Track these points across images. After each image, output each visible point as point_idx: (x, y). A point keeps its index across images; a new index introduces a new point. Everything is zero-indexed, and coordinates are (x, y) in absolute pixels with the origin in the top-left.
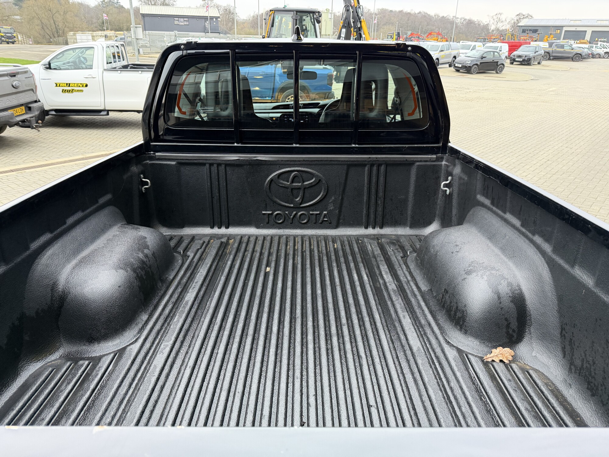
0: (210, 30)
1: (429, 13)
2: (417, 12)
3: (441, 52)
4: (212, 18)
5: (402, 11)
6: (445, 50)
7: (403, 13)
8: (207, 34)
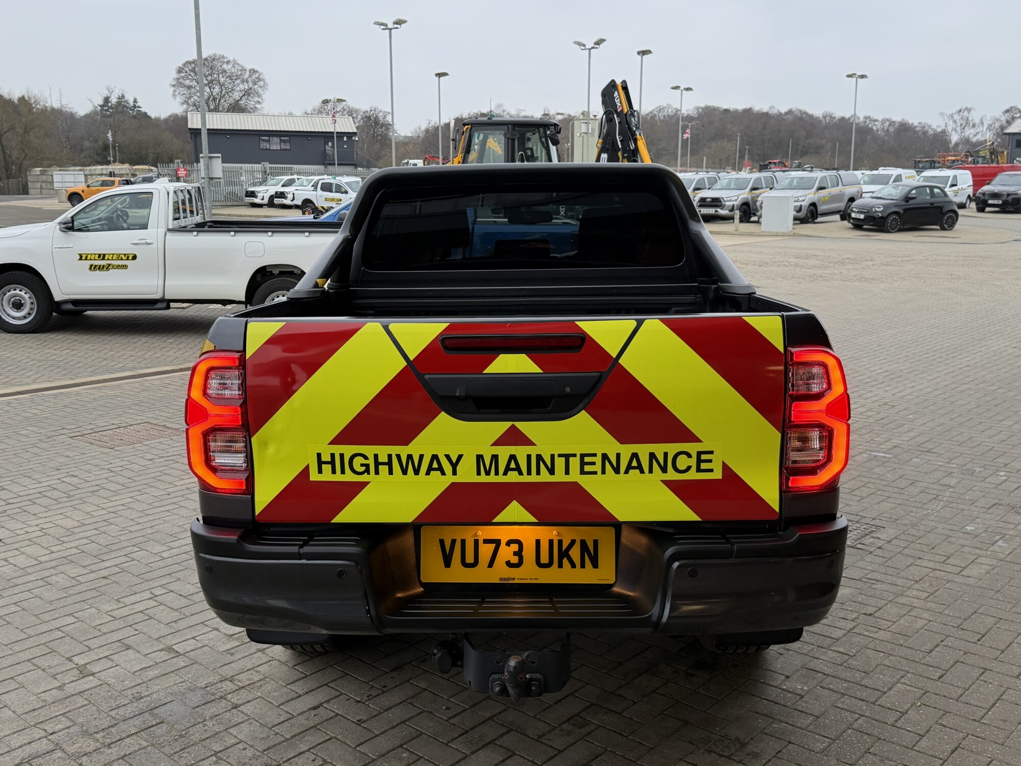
0: (338, 161)
1: (810, 112)
2: (783, 111)
3: (820, 191)
4: (341, 135)
5: (750, 109)
6: (830, 186)
7: (753, 114)
8: (330, 168)
